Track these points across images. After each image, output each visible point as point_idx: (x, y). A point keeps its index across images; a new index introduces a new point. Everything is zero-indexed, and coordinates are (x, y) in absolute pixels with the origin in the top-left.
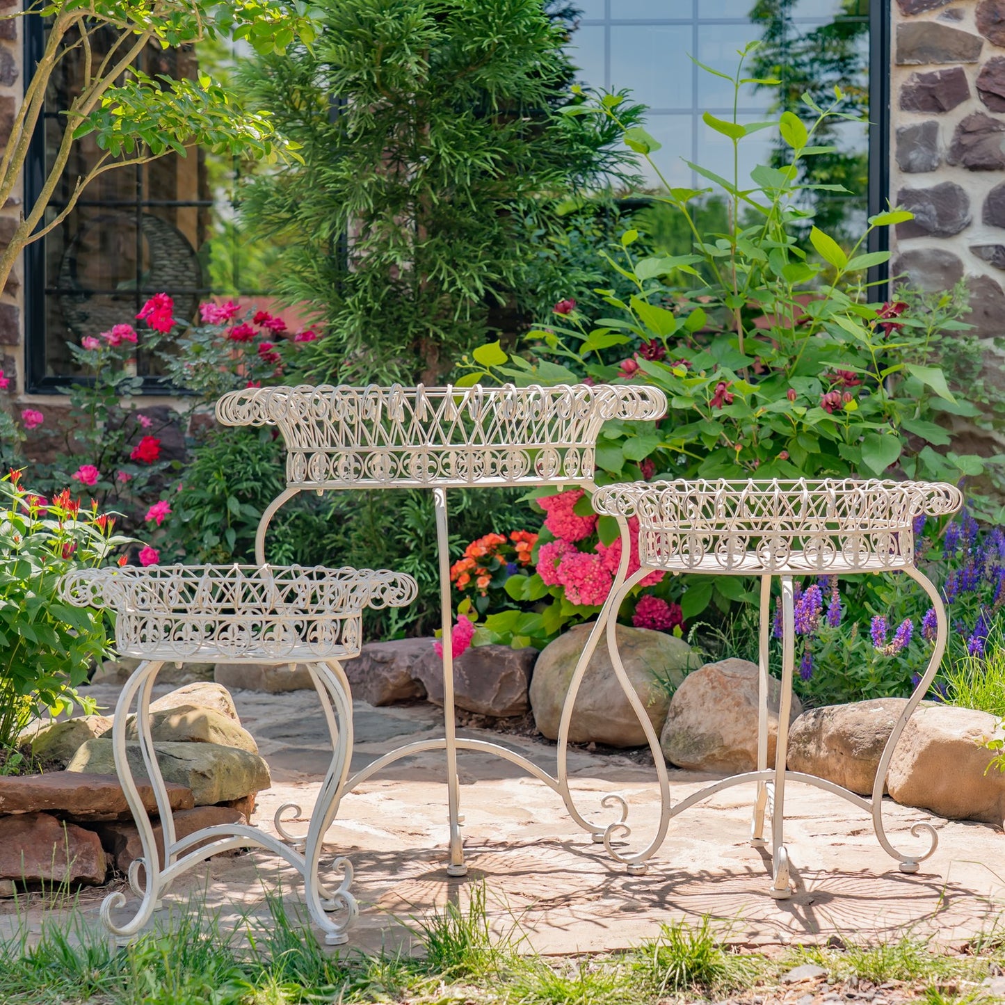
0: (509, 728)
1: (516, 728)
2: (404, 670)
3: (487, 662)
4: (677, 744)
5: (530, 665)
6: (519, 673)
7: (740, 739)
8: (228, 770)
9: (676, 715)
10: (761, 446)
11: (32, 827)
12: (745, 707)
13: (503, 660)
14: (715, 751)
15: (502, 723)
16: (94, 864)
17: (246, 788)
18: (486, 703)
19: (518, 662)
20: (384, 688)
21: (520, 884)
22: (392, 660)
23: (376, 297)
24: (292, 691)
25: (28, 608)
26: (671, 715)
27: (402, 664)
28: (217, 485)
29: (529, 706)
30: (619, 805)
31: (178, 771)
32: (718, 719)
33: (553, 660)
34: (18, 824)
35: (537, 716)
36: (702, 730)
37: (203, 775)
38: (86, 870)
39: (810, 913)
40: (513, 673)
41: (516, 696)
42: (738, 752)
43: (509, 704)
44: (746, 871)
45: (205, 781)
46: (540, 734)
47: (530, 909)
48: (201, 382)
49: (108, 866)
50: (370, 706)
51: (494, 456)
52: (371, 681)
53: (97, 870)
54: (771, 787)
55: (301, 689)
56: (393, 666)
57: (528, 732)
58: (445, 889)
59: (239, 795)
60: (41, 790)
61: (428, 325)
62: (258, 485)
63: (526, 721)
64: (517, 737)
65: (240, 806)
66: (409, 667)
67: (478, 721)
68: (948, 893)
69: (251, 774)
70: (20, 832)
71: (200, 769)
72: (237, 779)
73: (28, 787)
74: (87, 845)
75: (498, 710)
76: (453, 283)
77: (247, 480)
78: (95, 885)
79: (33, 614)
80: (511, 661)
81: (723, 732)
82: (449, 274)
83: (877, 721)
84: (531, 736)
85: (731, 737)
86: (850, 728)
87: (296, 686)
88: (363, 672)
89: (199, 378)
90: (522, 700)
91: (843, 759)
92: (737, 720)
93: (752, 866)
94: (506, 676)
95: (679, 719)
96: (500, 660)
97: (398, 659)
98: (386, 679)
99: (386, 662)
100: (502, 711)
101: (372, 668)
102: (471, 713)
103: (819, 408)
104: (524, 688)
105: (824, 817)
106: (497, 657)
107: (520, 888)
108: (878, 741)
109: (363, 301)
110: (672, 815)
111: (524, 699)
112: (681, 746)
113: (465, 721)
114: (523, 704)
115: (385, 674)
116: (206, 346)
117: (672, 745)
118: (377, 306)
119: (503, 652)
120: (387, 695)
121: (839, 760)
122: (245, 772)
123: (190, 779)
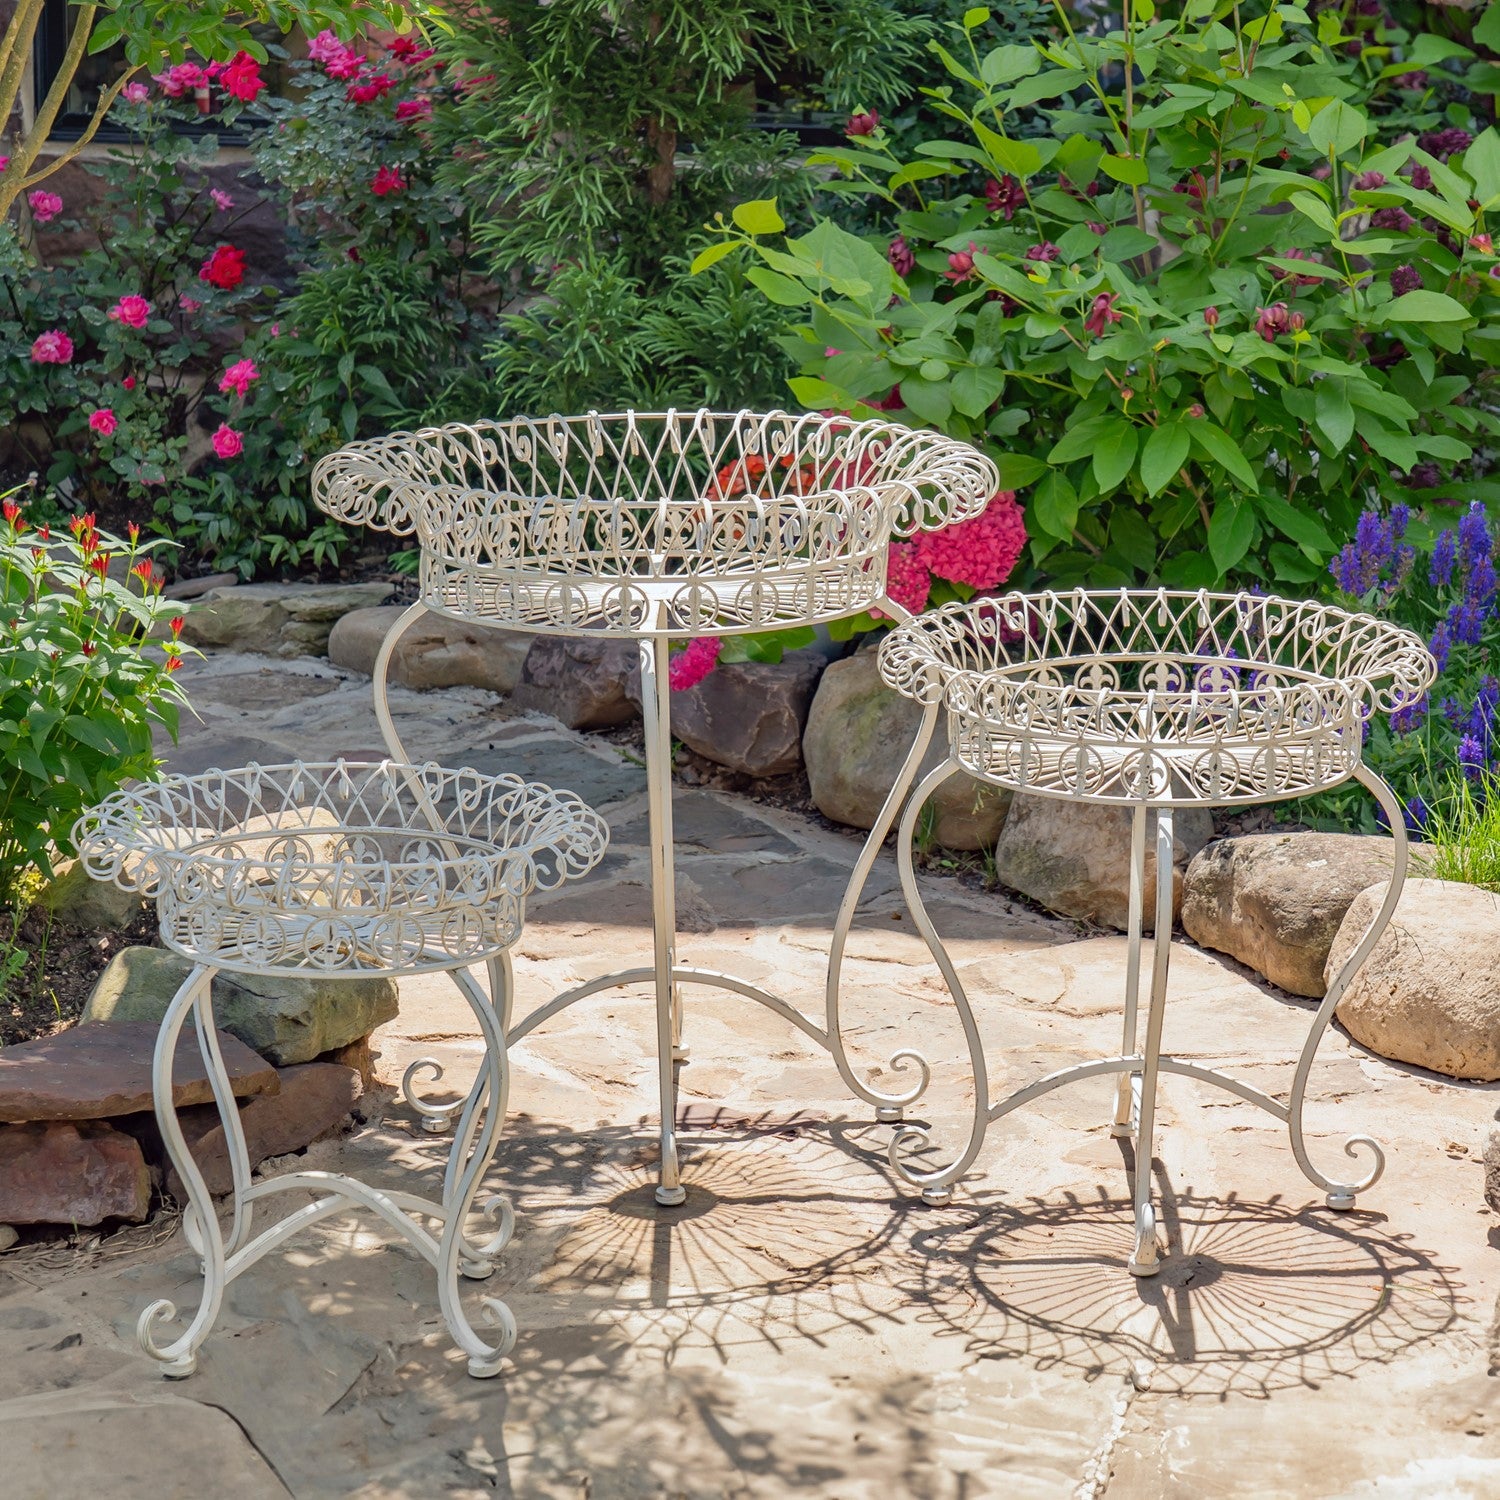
0: (771, 794)
1: (782, 795)
2: (616, 679)
3: (739, 689)
4: (1020, 866)
5: (804, 699)
6: (788, 713)
7: (1113, 875)
8: (334, 1003)
9: (1021, 819)
10: (1161, 389)
11: (39, 1144)
12: (1121, 824)
13: (764, 691)
14: (1076, 887)
15: (762, 786)
16: (132, 1196)
17: (361, 1025)
18: (737, 757)
19: (786, 695)
20: (585, 703)
21: (763, 1226)
22: (597, 662)
23: (577, 57)
24: (446, 687)
25: (32, 730)
26: (1012, 817)
27: (612, 669)
28: (328, 335)
29: (801, 764)
30: (918, 1067)
31: (259, 1016)
32: (1082, 837)
33: (839, 700)
34: (19, 1138)
35: (813, 784)
36: (1057, 851)
37: (296, 1022)
38: (120, 1205)
39: (1184, 1306)
40: (778, 714)
41: (781, 749)
42: (1109, 894)
43: (771, 761)
44: (1099, 1199)
45: (299, 1029)
46: (817, 810)
47: (772, 1288)
48: (304, 179)
49: (154, 1190)
50: (562, 727)
51: (738, 520)
52: (566, 688)
53: (135, 1203)
54: (1137, 1083)
55: (459, 684)
56: (599, 670)
57: (800, 804)
58: (650, 1236)
59: (350, 1039)
60: (51, 1102)
61: (659, 104)
62: (393, 337)
63: (796, 785)
64: (783, 812)
65: (351, 1053)
66: (623, 675)
67: (726, 777)
68: (1394, 1261)
69: (369, 1001)
70: (22, 1151)
71: (291, 1013)
72: (348, 1014)
73: (32, 1097)
74: (120, 1168)
75: (754, 767)
76: (696, 43)
77: (376, 328)
78: (134, 1224)
79: (39, 740)
80: (775, 695)
81: (1089, 860)
82: (692, 29)
83: (1315, 887)
84: (804, 811)
85: (1101, 870)
86: (1274, 893)
87: (452, 679)
88: (553, 671)
89: (301, 173)
90: (790, 755)
91: (1264, 937)
92: (1110, 844)
93: (1108, 1185)
94: (767, 717)
95: (1024, 826)
96: (758, 690)
97: (606, 659)
98: (588, 689)
99: (589, 663)
100: (761, 770)
101: (567, 668)
102: (715, 764)
103: (1253, 333)
104: (795, 737)
105: (1226, 1055)
106: (754, 686)
107: (761, 1235)
108: (1316, 919)
109: (557, 64)
110: (991, 1120)
111: (794, 753)
112: (1025, 870)
113: (705, 777)
114: (793, 760)
115: (586, 681)
116: (313, 122)
117: (1012, 867)
118: (578, 71)
119: (764, 679)
120: (589, 714)
121: (1257, 936)
122: (360, 1002)
123: (276, 1029)
